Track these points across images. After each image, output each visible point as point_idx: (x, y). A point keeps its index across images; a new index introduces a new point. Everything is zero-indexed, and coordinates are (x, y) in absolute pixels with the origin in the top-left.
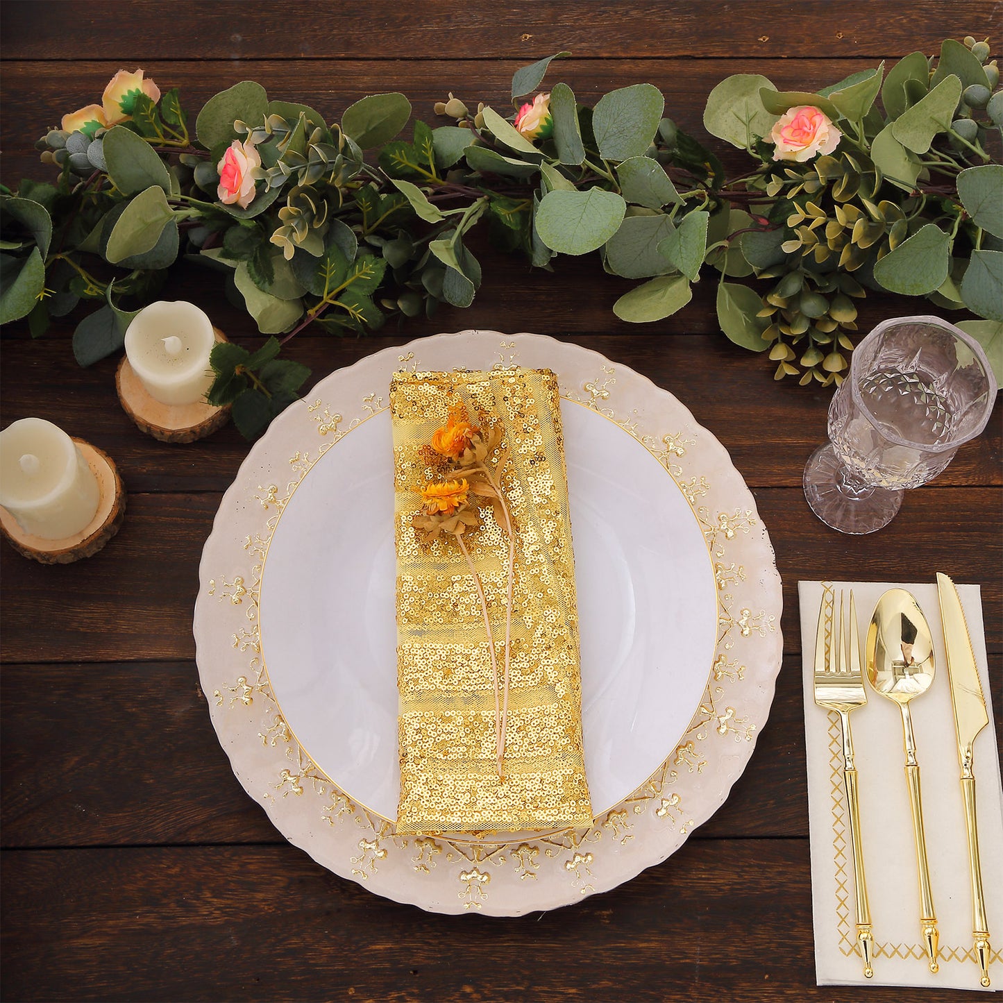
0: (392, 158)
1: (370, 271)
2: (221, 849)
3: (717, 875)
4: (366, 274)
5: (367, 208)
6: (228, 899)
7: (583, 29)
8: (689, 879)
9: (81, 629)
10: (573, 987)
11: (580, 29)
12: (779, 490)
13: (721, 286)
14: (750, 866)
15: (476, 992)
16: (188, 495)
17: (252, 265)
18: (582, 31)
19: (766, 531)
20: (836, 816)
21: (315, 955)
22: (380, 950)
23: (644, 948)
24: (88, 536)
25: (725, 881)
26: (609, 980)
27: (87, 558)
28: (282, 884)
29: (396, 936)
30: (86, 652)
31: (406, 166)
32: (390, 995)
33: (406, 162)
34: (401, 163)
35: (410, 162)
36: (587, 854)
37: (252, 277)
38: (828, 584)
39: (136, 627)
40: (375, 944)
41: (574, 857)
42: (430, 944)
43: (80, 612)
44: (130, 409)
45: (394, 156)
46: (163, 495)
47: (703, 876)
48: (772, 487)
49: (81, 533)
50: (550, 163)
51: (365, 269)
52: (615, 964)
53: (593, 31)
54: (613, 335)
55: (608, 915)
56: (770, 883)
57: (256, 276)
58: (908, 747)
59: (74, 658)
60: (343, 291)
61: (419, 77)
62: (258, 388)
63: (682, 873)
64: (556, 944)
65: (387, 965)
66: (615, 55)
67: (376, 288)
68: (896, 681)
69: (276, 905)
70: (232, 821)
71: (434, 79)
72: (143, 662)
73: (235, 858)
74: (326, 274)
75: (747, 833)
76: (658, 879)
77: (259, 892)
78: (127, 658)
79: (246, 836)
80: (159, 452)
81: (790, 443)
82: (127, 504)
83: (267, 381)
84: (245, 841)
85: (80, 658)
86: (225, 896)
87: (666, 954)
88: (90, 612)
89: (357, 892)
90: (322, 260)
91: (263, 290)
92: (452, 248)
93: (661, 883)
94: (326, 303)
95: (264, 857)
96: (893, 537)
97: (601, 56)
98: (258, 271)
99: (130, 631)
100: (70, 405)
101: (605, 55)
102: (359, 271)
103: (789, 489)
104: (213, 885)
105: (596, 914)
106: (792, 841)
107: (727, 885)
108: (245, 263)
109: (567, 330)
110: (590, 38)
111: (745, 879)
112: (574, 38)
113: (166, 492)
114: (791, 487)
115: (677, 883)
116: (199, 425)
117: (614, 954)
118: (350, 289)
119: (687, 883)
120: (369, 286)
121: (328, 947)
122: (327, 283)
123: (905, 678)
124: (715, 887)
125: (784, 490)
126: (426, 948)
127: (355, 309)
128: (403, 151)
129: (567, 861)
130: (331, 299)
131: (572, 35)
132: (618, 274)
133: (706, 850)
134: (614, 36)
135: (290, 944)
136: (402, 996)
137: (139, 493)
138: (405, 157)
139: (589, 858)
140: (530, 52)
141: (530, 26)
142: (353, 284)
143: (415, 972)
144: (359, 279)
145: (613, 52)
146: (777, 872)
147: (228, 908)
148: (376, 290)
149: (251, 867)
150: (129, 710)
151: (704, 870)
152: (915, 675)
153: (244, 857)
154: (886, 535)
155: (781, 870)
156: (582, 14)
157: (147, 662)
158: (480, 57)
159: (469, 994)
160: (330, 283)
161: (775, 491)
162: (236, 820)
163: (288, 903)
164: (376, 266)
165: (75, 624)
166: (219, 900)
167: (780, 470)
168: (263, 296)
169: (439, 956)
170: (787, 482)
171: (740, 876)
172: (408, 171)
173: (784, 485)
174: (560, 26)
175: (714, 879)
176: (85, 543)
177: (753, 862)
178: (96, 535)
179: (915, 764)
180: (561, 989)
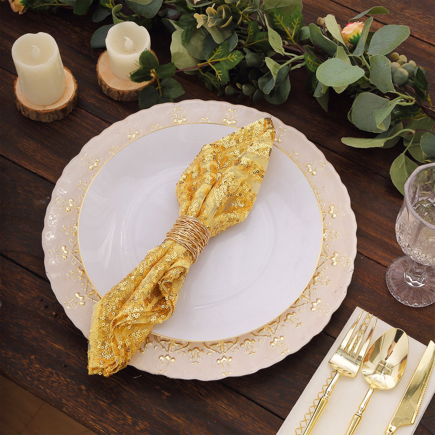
0: (275, 17)
1: (235, 58)
2: (18, 267)
3: (230, 410)
4: (232, 59)
5: (251, 32)
6: (7, 288)
7: (414, 20)
8: (216, 403)
9: (21, 149)
10: (130, 415)
11: (411, 20)
12: (375, 263)
13: (403, 155)
14: (249, 416)
15: (86, 391)
16: (101, 120)
17: (185, 32)
18: (412, 21)
19: (353, 271)
20: (305, 418)
21: (27, 332)
22: (56, 347)
23: (174, 419)
24: (47, 109)
25: (233, 415)
26: (149, 423)
27: (42, 122)
28: (33, 296)
29: (68, 346)
30: (16, 158)
31: (281, 25)
32: (48, 369)
33: (281, 23)
34: (279, 22)
35: (283, 24)
36: (173, 358)
37: (182, 37)
38: (370, 315)
39: (44, 160)
40: (56, 344)
41: (167, 356)
42: (80, 359)
43: (25, 142)
44: (98, 70)
45: (277, 17)
46: (91, 115)
47: (223, 406)
48: (372, 260)
49: (45, 106)
50: (347, 54)
51: (233, 56)
52: (156, 418)
53: (418, 23)
54: (338, 155)
55: (167, 395)
56: (253, 429)
57: (184, 38)
58: (362, 406)
59: (10, 158)
60: (218, 62)
61: (320, 5)
62: (158, 90)
63: (214, 399)
64: (135, 393)
65: (55, 356)
66: (421, 38)
67: (233, 67)
68: (374, 373)
69: (25, 302)
70: (30, 258)
71: (326, 9)
72: (37, 175)
73: (21, 273)
74: (215, 52)
75: (258, 401)
76: (201, 394)
77: (22, 293)
78: (31, 170)
79: (33, 268)
80: (101, 97)
81: (395, 246)
82: (73, 110)
83: (163, 87)
84: (30, 269)
85: (13, 159)
86: (6, 286)
87: (183, 429)
88: (29, 144)
89: (63, 318)
90: (217, 46)
91: (183, 44)
92: (278, 68)
93: (201, 397)
94: (208, 64)
95: (33, 280)
96: (420, 315)
97: (414, 35)
98: (186, 36)
99: (40, 161)
100: (77, 60)
101: (416, 36)
102: (230, 56)
103: (381, 265)
104: (5, 279)
105: (162, 391)
106: (277, 418)
107: (232, 417)
108: (183, 30)
109: (318, 142)
110: (414, 25)
111: (242, 420)
112: (406, 22)
113: (93, 115)
114: (382, 265)
115: (208, 401)
116: (123, 91)
117: (158, 413)
118: (222, 63)
119: (213, 404)
120: (230, 65)
121: (35, 333)
122: (214, 56)
123: (380, 375)
124: (226, 415)
125: (377, 264)
126: (77, 359)
127: (219, 73)
128: (282, 17)
129: (162, 356)
130: (210, 63)
131: (406, 20)
132: (354, 123)
133: (232, 396)
134: (427, 30)
135: (20, 322)
136: (53, 372)
137: (81, 108)
138: (282, 21)
139: (173, 360)
140: (380, 18)
141: (388, 7)
142: (224, 61)
143: (65, 366)
144: (228, 60)
145: (422, 37)
146: (260, 426)
147: (4, 291)
148: (233, 68)
149: (26, 281)
150: (18, 191)
151: (225, 404)
152: (386, 375)
153: (25, 276)
154: (417, 312)
155: (262, 426)
156: (417, 14)
157: (38, 176)
158: (355, 9)
159: (82, 390)
160: (215, 57)
161: (372, 262)
162: (32, 259)
163: (31, 305)
164: (238, 57)
165: (19, 145)
166: (3, 287)
167: (382, 254)
168: (182, 47)
169: (80, 366)
170: (382, 262)
171: (241, 417)
172: (280, 28)
173: (379, 262)
174: (403, 14)
175: (227, 410)
176: (44, 112)
177: (251, 414)
178: (51, 111)
179: (360, 416)
180: (125, 413)
